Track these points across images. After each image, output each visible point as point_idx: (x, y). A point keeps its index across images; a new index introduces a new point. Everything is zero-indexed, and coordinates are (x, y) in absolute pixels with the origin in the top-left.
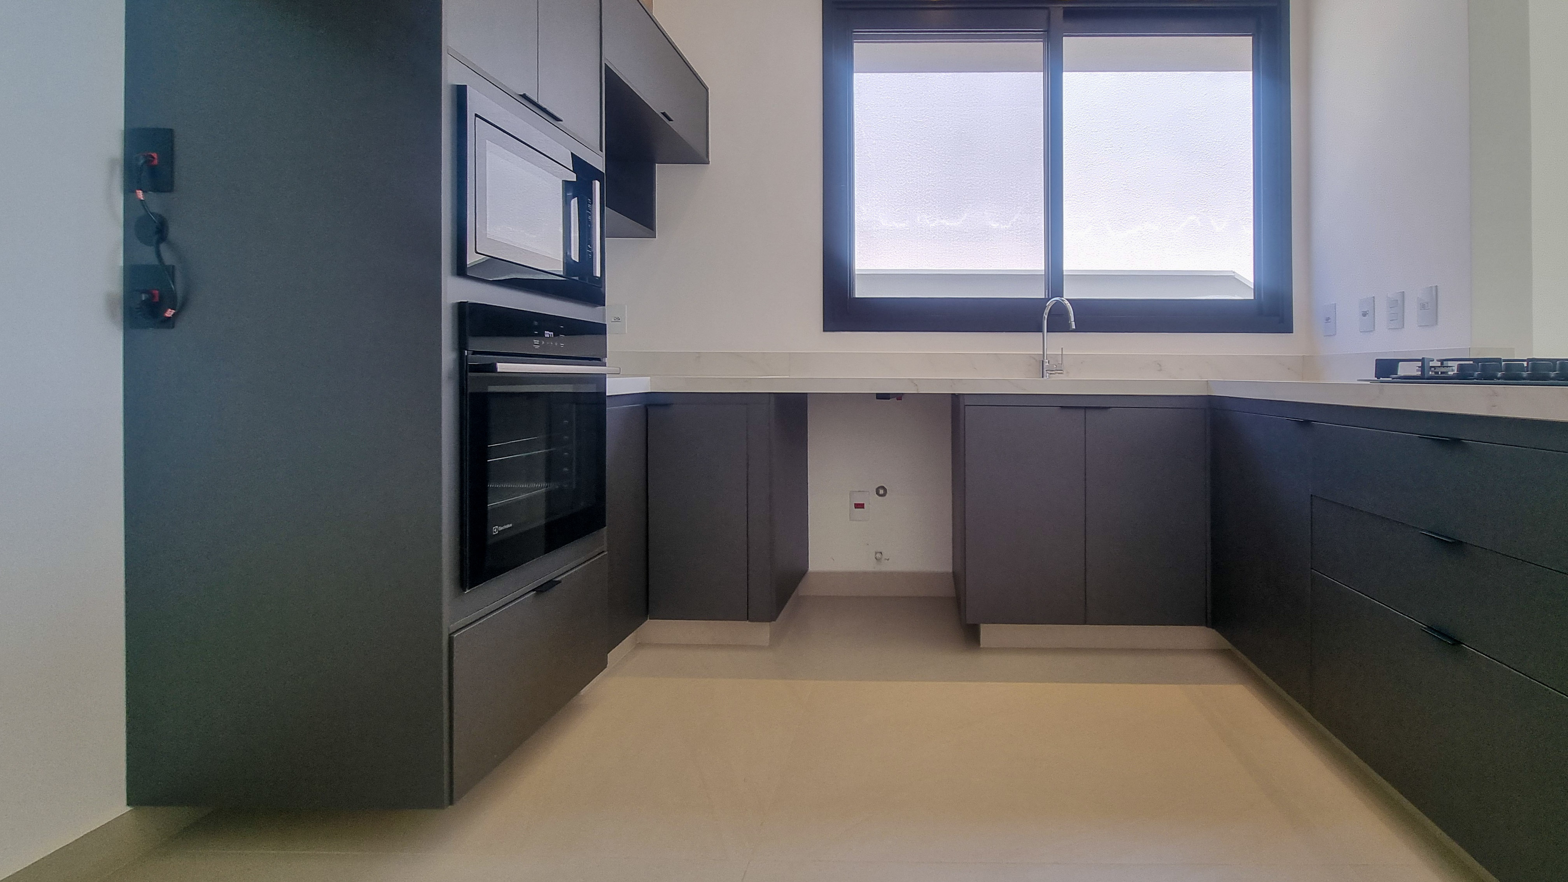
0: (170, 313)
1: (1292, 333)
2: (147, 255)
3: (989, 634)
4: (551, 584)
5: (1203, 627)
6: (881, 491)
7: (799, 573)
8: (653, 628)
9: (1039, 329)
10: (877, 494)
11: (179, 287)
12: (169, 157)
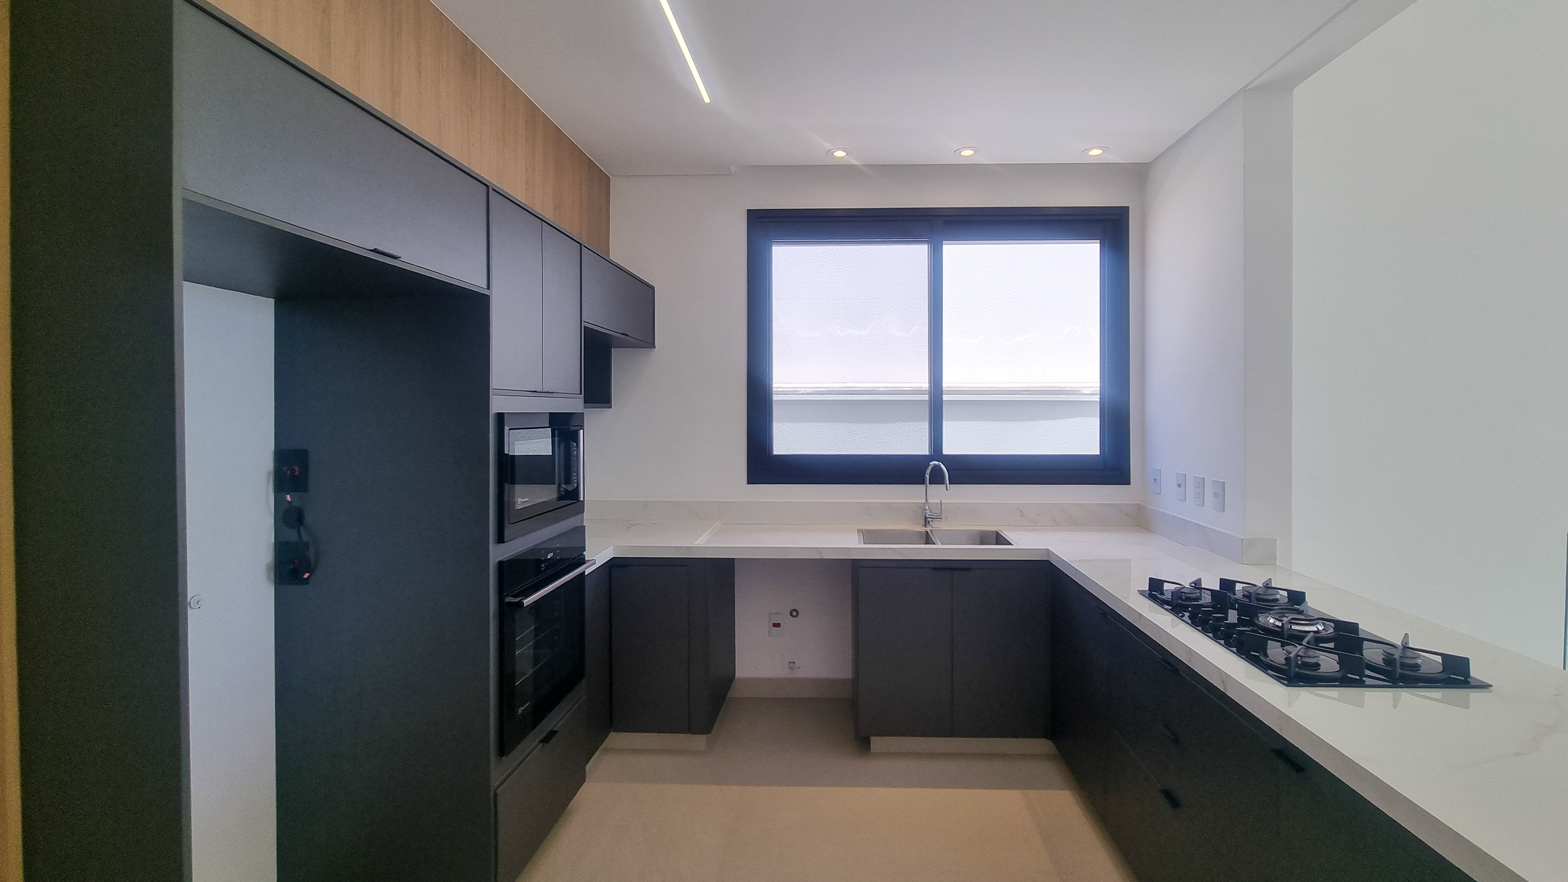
0: (306, 575)
1: (1130, 484)
2: (292, 536)
3: (878, 743)
4: (552, 733)
5: (1043, 740)
6: (794, 613)
7: (729, 679)
8: (615, 739)
9: (923, 482)
10: (791, 615)
11: (311, 555)
12: (305, 468)
